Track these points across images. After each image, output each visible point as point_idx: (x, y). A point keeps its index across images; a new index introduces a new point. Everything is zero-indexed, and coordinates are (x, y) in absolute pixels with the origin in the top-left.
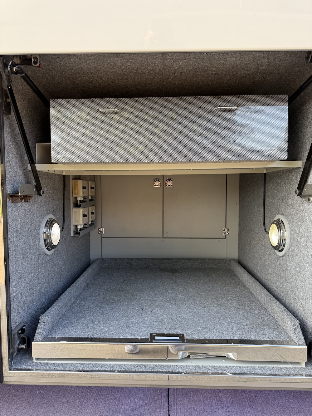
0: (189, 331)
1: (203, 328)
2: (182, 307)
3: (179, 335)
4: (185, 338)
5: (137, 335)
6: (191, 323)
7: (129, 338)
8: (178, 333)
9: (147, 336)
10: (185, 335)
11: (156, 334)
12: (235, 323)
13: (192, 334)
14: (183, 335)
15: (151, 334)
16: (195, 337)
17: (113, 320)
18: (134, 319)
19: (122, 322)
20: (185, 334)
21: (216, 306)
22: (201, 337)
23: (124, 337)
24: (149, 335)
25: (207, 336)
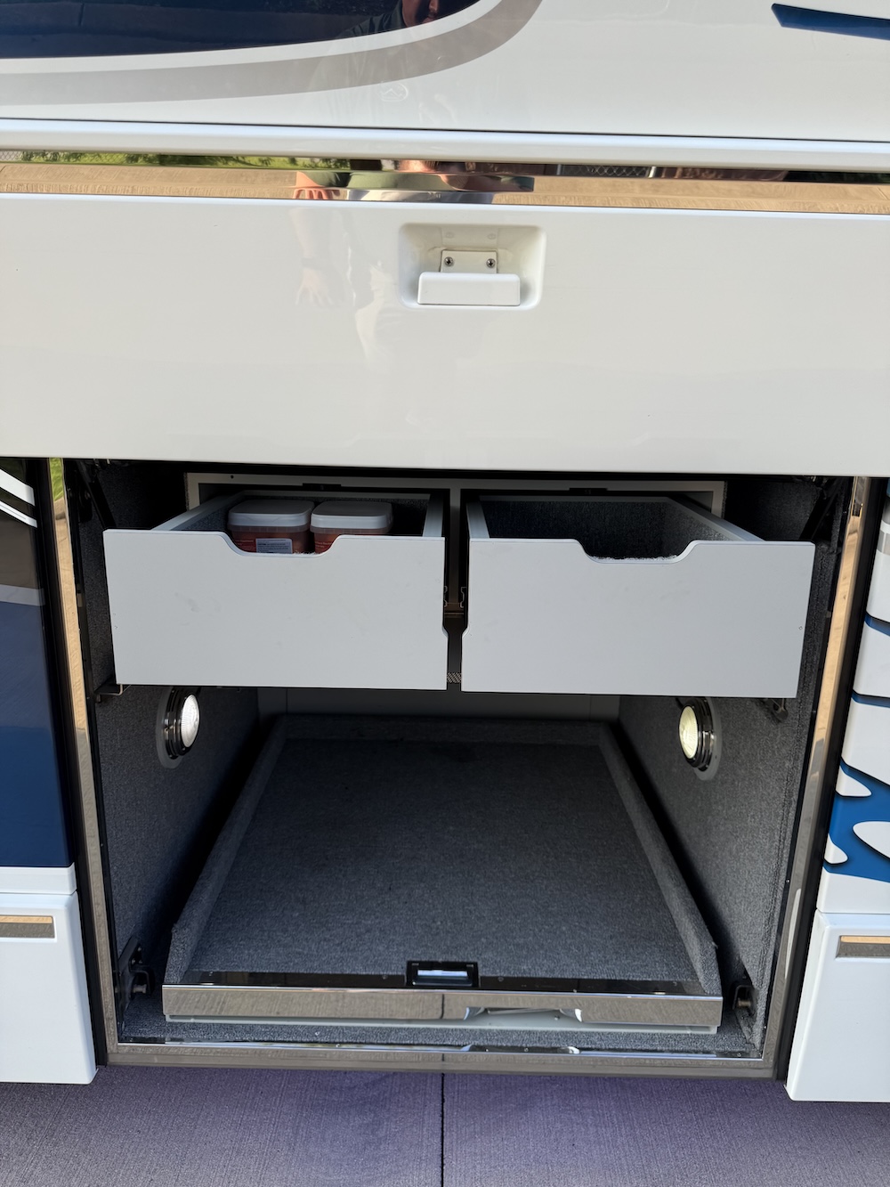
0: (488, 955)
1: (518, 945)
2: (476, 881)
3: (468, 966)
4: (480, 974)
5: (380, 965)
6: (494, 929)
7: (364, 973)
8: (465, 961)
9: (400, 971)
10: (480, 966)
11: (420, 962)
12: (587, 931)
13: (496, 962)
14: (476, 964)
15: (409, 963)
16: (501, 974)
17: (327, 922)
18: (373, 917)
19: (346, 926)
20: (479, 963)
21: (552, 878)
22: (513, 973)
23: (353, 973)
24: (405, 966)
25: (526, 969)
